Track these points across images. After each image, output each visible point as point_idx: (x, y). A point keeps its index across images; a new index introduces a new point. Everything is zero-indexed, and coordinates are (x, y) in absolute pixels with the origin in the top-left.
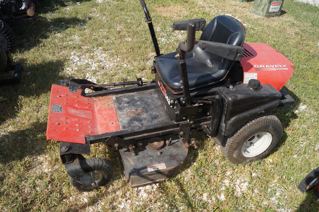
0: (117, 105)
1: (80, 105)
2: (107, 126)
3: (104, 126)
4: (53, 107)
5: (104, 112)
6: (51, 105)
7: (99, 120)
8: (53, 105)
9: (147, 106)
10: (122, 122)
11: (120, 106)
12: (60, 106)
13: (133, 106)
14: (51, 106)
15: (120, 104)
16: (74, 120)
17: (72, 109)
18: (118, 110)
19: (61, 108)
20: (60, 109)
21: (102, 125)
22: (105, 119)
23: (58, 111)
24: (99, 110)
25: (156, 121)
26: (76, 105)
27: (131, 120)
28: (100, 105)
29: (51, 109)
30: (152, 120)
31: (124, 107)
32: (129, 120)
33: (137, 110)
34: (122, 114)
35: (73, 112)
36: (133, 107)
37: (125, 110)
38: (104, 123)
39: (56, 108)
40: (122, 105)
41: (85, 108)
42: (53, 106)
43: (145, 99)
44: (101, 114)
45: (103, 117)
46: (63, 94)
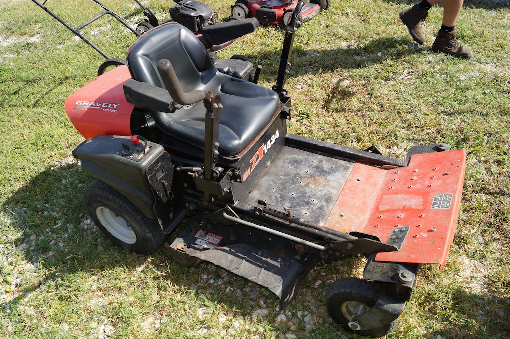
0: (327, 207)
1: (394, 219)
2: (367, 179)
3: (372, 181)
4: (449, 202)
5: (357, 204)
6: (452, 207)
7: (373, 194)
8: (448, 207)
9: (287, 182)
10: (343, 176)
11: (324, 203)
12: (436, 207)
13: (306, 193)
14: (452, 204)
15: (321, 208)
16: (416, 187)
17: (413, 207)
18: (334, 198)
19: (435, 203)
20: (438, 201)
21: (374, 185)
22: (363, 191)
23: (441, 196)
24: (363, 211)
25: (300, 157)
26: (402, 215)
27: (330, 173)
28: (355, 220)
29: (454, 197)
30: (302, 161)
31: (320, 198)
32: (332, 175)
33: (307, 185)
34: (334, 188)
35: (413, 200)
36: (307, 191)
37: (324, 193)
38: (368, 186)
39: (443, 203)
40: (319, 205)
41: (386, 214)
42: (448, 204)
43: (276, 197)
44: (364, 203)
45: (365, 196)
46: (422, 238)
